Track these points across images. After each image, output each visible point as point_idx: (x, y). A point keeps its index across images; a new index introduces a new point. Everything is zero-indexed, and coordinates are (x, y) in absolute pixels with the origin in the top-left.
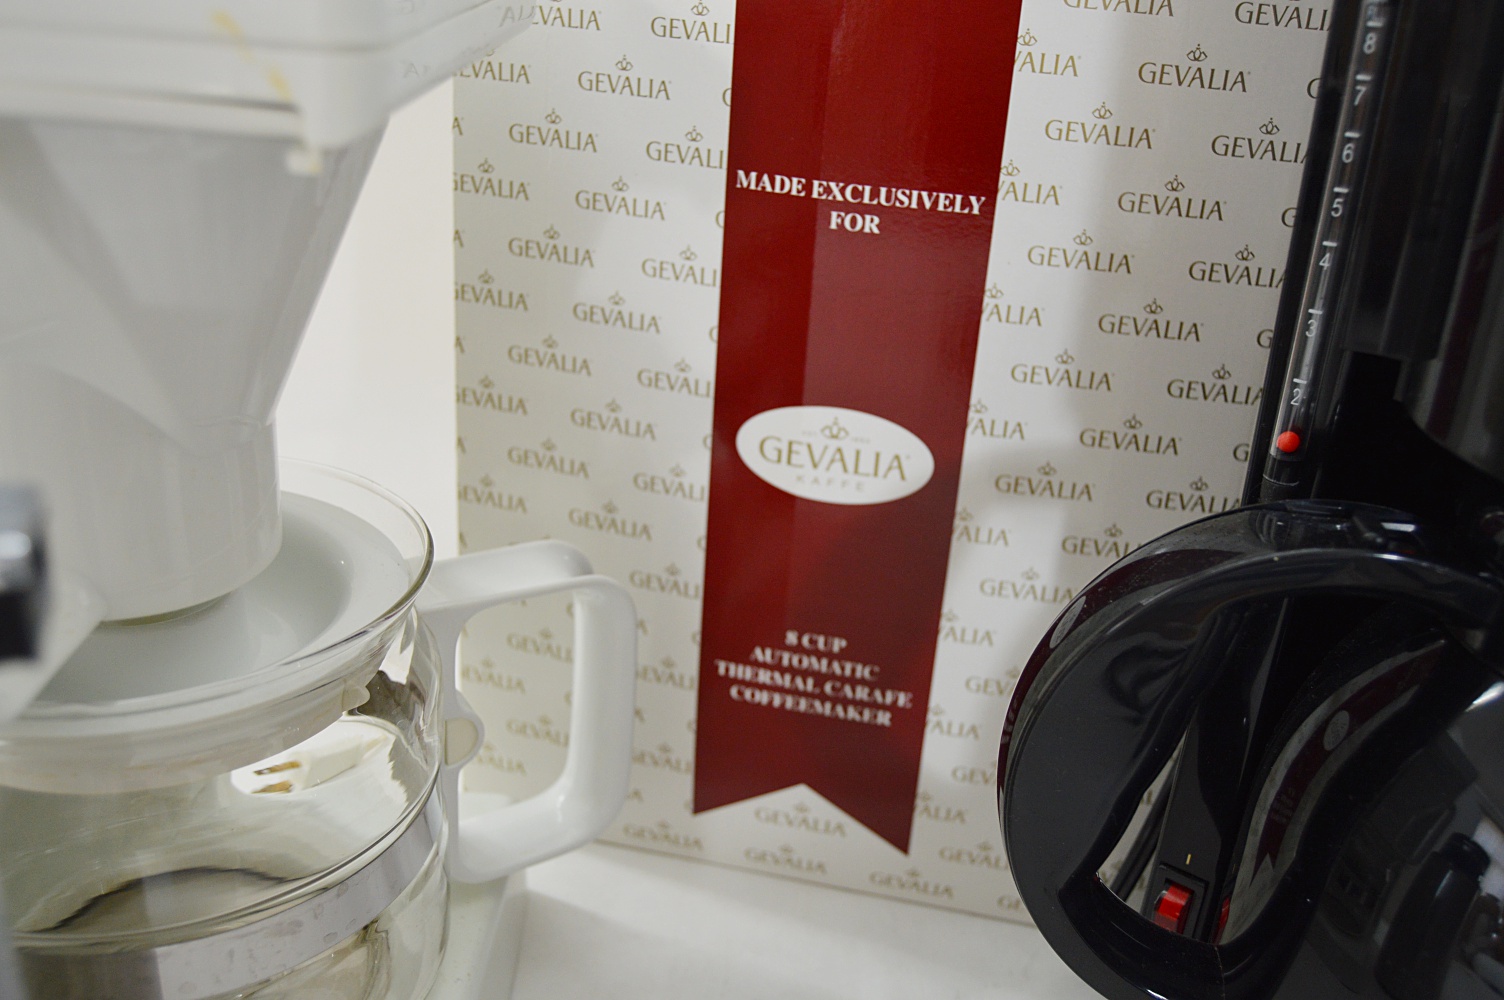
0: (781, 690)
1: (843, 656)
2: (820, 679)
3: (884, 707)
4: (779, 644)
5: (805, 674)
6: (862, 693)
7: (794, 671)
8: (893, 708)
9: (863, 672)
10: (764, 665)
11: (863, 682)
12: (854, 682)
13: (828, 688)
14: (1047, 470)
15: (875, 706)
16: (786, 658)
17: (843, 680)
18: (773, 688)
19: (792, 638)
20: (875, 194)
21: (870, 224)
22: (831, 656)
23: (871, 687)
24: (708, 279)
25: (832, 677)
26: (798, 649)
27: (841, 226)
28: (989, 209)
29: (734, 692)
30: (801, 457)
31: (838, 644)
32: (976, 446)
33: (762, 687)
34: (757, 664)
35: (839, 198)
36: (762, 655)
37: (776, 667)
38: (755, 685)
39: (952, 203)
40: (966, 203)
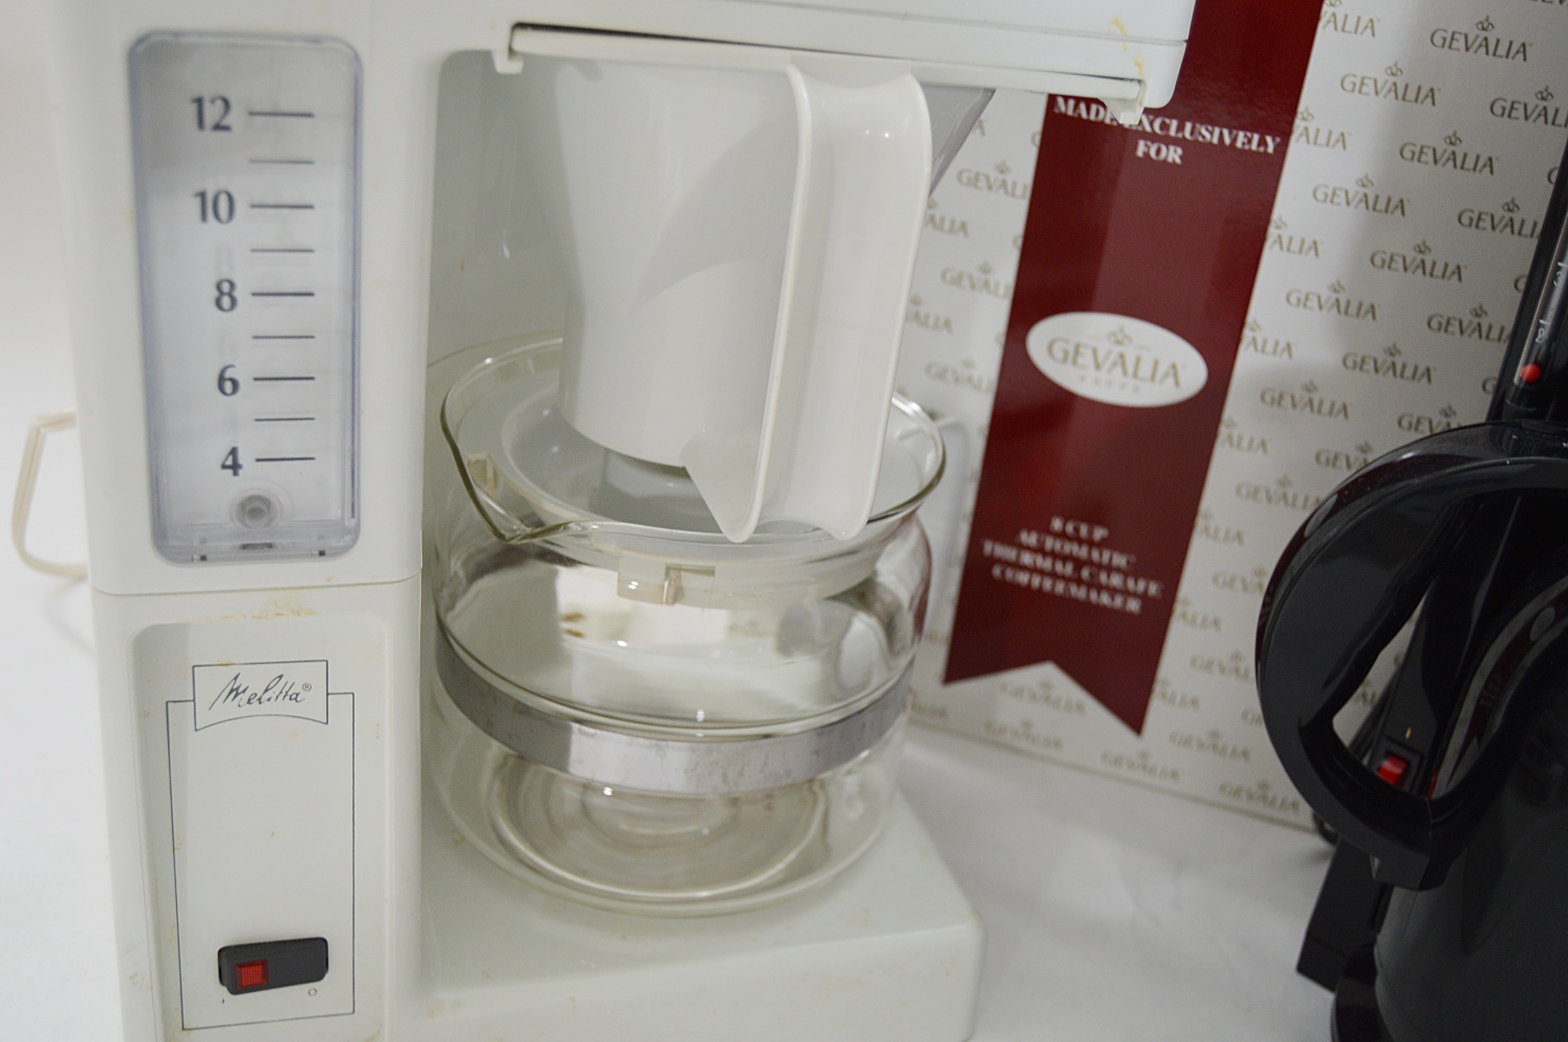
0: (1042, 572)
1: (1102, 545)
2: (1079, 564)
3: (1135, 595)
4: (1045, 530)
5: (1065, 558)
6: (1116, 580)
7: (1054, 555)
8: (1144, 597)
9: (1120, 560)
10: (1029, 548)
11: (1118, 570)
12: (1110, 569)
13: (1085, 573)
14: (1310, 388)
15: (1126, 593)
16: (1050, 543)
17: (1100, 566)
18: (1033, 570)
19: (1057, 524)
20: (1181, 128)
21: (1174, 155)
22: (1091, 543)
23: (1125, 574)
24: (1019, 191)
25: (1089, 562)
26: (1062, 535)
27: (1147, 155)
28: (1282, 150)
29: (997, 571)
30: (1086, 359)
31: (1099, 533)
32: (1247, 361)
33: (1024, 568)
34: (1021, 547)
35: (1148, 129)
36: (1029, 538)
37: (1040, 550)
38: (1018, 566)
39: (1250, 141)
40: (1262, 142)
